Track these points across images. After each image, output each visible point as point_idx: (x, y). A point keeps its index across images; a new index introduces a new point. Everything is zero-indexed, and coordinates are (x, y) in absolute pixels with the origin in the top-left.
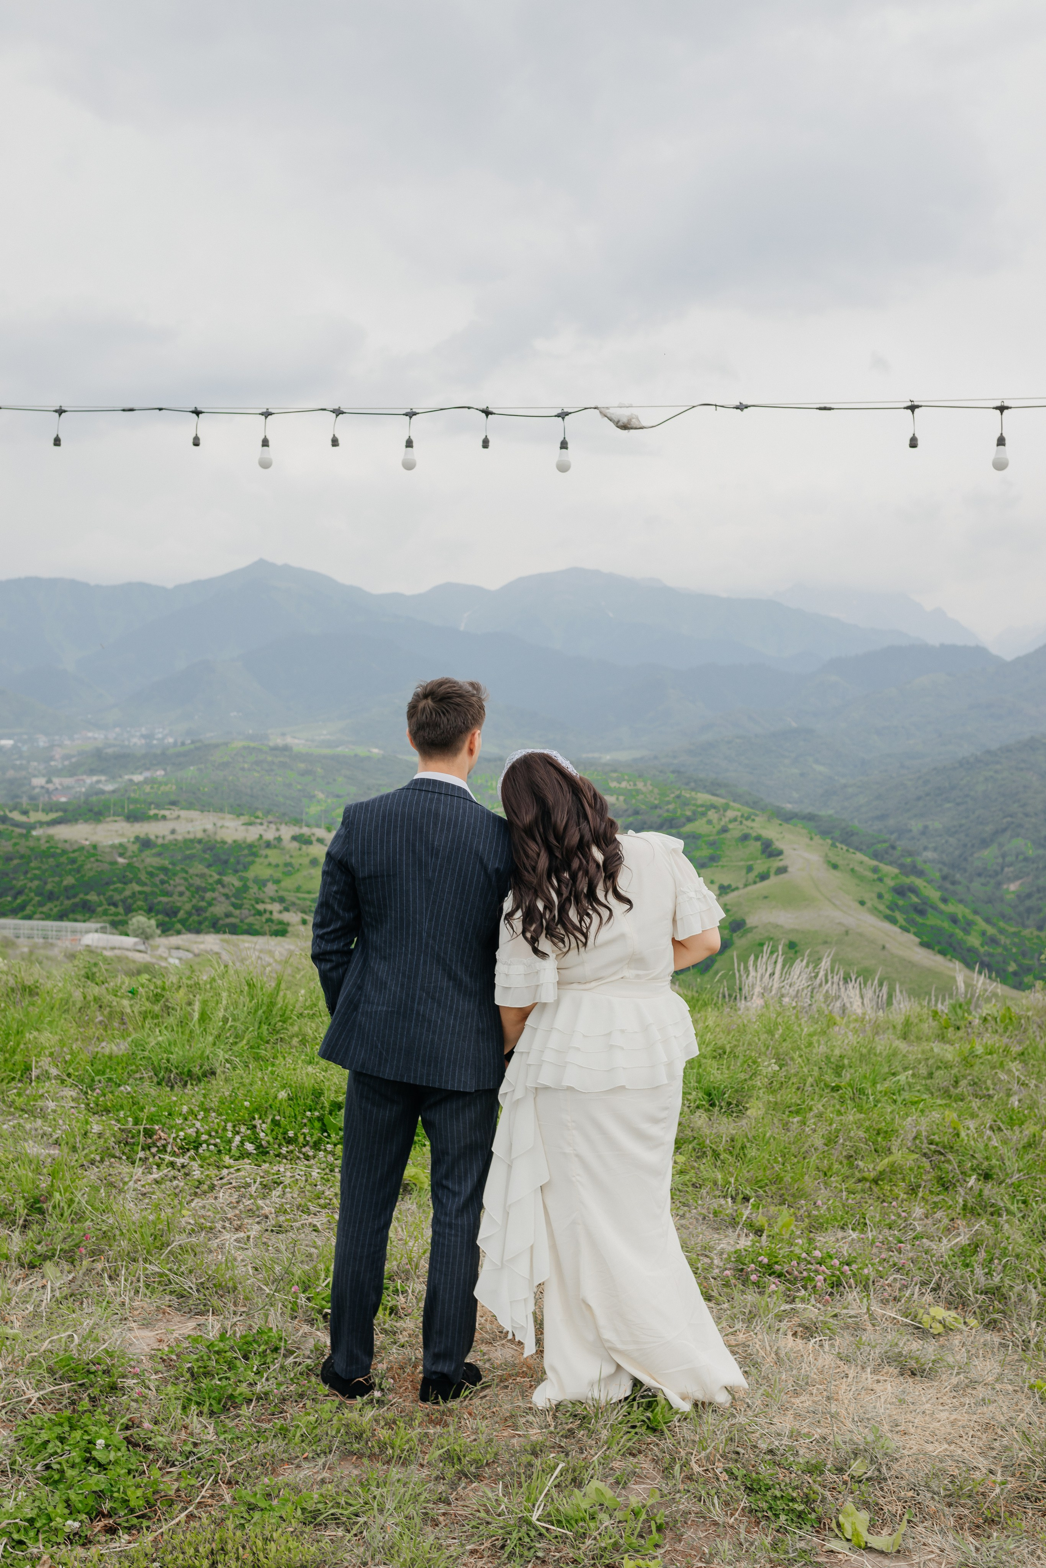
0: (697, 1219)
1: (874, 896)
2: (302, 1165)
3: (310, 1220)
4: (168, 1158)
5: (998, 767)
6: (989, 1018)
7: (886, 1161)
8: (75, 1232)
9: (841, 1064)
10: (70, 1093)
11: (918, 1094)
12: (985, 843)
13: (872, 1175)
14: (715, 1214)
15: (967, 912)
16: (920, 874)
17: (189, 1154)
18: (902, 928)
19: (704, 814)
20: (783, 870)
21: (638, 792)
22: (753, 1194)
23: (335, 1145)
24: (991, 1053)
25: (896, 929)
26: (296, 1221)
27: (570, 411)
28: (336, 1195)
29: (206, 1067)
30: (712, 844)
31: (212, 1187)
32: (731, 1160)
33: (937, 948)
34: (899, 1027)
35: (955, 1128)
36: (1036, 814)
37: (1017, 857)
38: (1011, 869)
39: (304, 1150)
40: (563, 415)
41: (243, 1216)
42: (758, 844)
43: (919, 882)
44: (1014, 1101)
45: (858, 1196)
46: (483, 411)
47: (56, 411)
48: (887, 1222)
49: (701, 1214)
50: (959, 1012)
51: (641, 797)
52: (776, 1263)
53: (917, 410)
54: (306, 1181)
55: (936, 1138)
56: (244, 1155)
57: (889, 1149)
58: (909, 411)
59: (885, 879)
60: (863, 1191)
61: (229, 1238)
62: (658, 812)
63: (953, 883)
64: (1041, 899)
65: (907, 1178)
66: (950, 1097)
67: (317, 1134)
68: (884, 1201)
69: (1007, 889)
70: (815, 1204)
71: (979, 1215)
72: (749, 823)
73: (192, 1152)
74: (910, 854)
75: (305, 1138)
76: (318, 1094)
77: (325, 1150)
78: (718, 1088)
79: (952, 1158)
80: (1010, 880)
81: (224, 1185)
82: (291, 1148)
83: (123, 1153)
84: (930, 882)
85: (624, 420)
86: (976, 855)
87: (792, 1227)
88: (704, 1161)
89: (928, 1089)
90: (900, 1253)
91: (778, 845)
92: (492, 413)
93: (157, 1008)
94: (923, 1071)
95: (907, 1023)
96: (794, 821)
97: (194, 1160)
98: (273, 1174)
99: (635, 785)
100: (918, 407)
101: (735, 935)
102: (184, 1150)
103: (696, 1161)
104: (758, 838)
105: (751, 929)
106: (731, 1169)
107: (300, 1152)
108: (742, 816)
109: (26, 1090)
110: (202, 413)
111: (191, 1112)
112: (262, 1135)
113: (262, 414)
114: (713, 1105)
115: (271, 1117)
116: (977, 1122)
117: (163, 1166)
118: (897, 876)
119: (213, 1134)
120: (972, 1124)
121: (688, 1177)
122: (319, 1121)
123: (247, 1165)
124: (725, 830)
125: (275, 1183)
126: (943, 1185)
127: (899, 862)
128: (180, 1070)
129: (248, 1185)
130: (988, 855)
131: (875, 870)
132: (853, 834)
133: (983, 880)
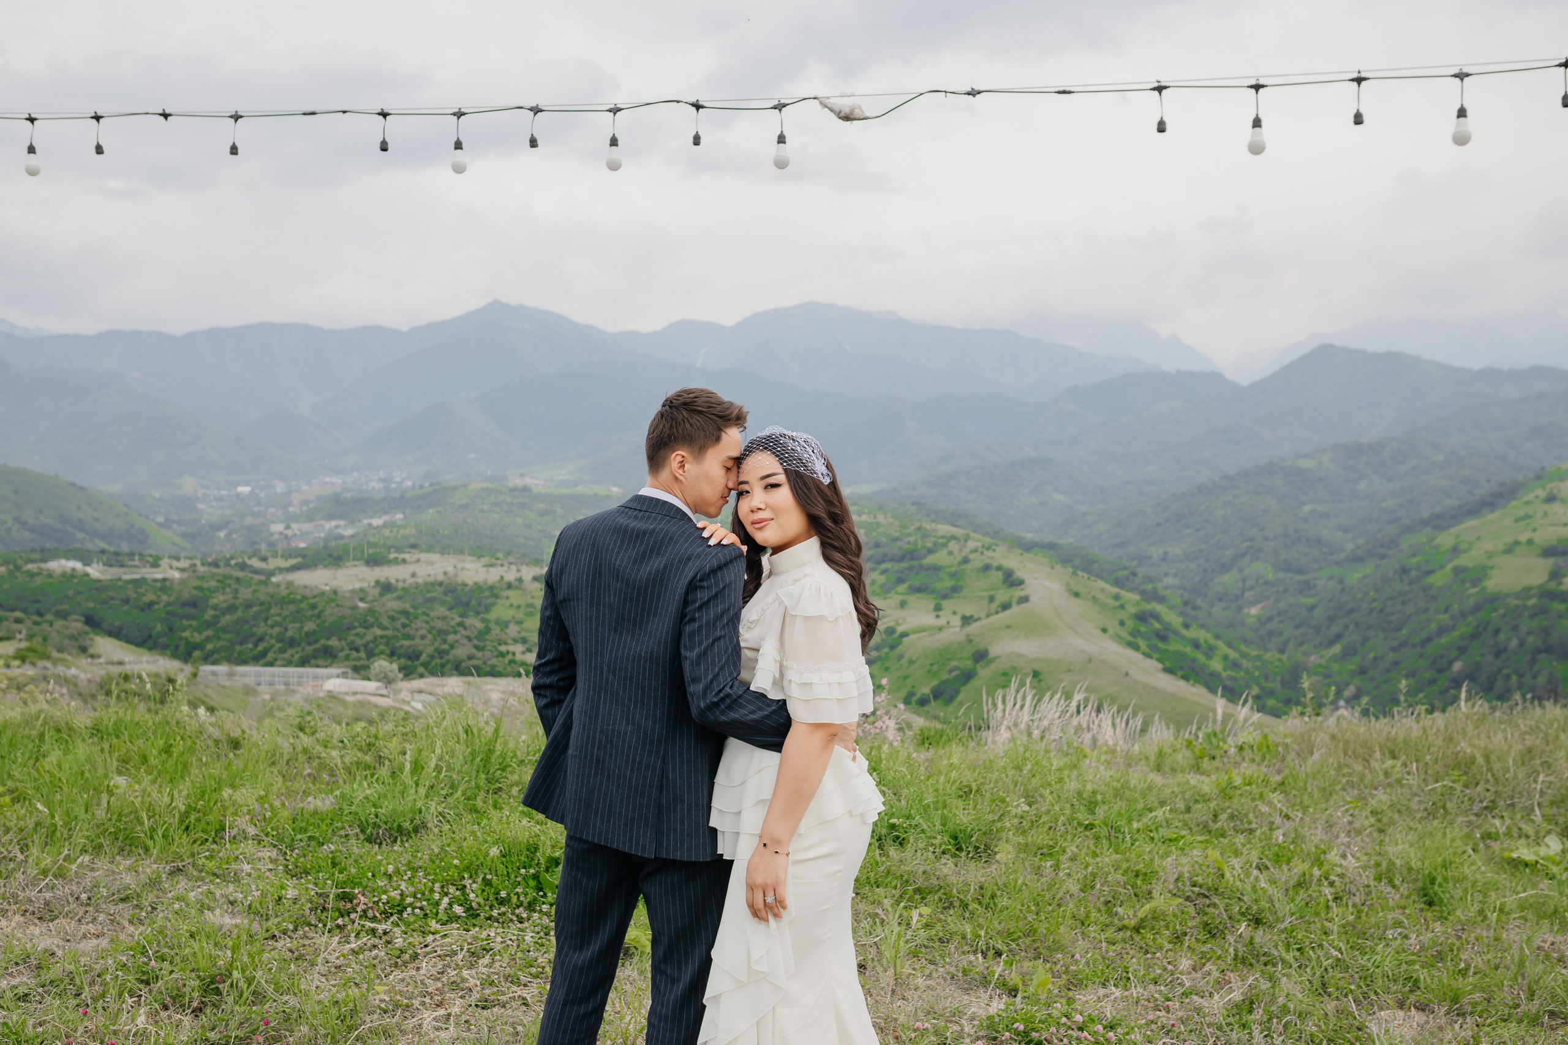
0: (945, 979)
1: (1116, 623)
2: (514, 929)
3: (519, 993)
4: (369, 924)
5: (1236, 492)
6: (1246, 747)
7: (1147, 907)
8: (253, 1016)
9: (1093, 800)
10: (268, 853)
11: (1176, 830)
12: (1225, 568)
13: (1133, 923)
14: (965, 972)
15: (1209, 637)
16: (1161, 600)
17: (392, 919)
18: (1144, 654)
19: (944, 545)
20: (1024, 600)
21: (879, 524)
22: (1006, 948)
23: (551, 905)
24: (1250, 784)
25: (1138, 656)
26: (503, 994)
27: (787, 102)
28: (550, 961)
29: (417, 822)
30: (954, 575)
31: (415, 956)
32: (981, 910)
33: (1180, 673)
34: (1152, 758)
35: (1219, 869)
36: (1275, 538)
37: (1257, 580)
38: (1252, 593)
39: (517, 911)
40: (780, 107)
41: (446, 989)
42: (1000, 574)
43: (1159, 608)
44: (1279, 836)
45: (1118, 947)
46: (693, 105)
47: (231, 117)
48: (1152, 976)
49: (948, 973)
50: (1214, 740)
51: (881, 530)
52: (1033, 1029)
53: (1164, 92)
54: (518, 946)
55: (1200, 880)
56: (453, 918)
57: (1150, 893)
58: (1156, 93)
59: (1127, 606)
60: (1124, 941)
61: (428, 1017)
62: (899, 544)
63: (1195, 608)
64: (1281, 622)
65: (1171, 926)
66: (1210, 832)
67: (532, 894)
68: (1147, 952)
69: (1248, 613)
70: (1073, 956)
71: (1251, 965)
72: (990, 553)
73: (395, 918)
74: (1151, 580)
75: (518, 898)
76: (533, 849)
77: (541, 911)
78: (965, 831)
79: (1217, 901)
80: (1251, 604)
81: (428, 954)
82: (503, 909)
83: (320, 920)
84: (1171, 608)
85: (846, 110)
86: (1217, 580)
87: (1050, 986)
88: (951, 912)
89: (1186, 825)
90: (1168, 1012)
91: (1020, 574)
92: (703, 107)
93: (368, 758)
94: (1180, 805)
95: (1160, 754)
96: (1035, 550)
97: (398, 925)
98: (483, 940)
99: (875, 518)
100: (1165, 87)
101: (978, 665)
102: (387, 915)
103: (942, 913)
104: (999, 568)
105: (995, 658)
106: (981, 920)
107: (513, 914)
108: (983, 546)
109: (219, 852)
110: (389, 114)
111: (397, 871)
112: (472, 896)
113: (454, 114)
114: (959, 849)
115: (482, 876)
116: (1243, 859)
117: (363, 934)
118: (1138, 603)
119: (419, 896)
120: (1237, 863)
121: (934, 932)
122: (534, 879)
123: (454, 931)
124: (966, 561)
125: (484, 949)
126: (1210, 932)
127: (1140, 589)
128: (389, 825)
129: (455, 953)
130: (1228, 580)
131: (1117, 597)
132: (1093, 562)
133: (1223, 604)
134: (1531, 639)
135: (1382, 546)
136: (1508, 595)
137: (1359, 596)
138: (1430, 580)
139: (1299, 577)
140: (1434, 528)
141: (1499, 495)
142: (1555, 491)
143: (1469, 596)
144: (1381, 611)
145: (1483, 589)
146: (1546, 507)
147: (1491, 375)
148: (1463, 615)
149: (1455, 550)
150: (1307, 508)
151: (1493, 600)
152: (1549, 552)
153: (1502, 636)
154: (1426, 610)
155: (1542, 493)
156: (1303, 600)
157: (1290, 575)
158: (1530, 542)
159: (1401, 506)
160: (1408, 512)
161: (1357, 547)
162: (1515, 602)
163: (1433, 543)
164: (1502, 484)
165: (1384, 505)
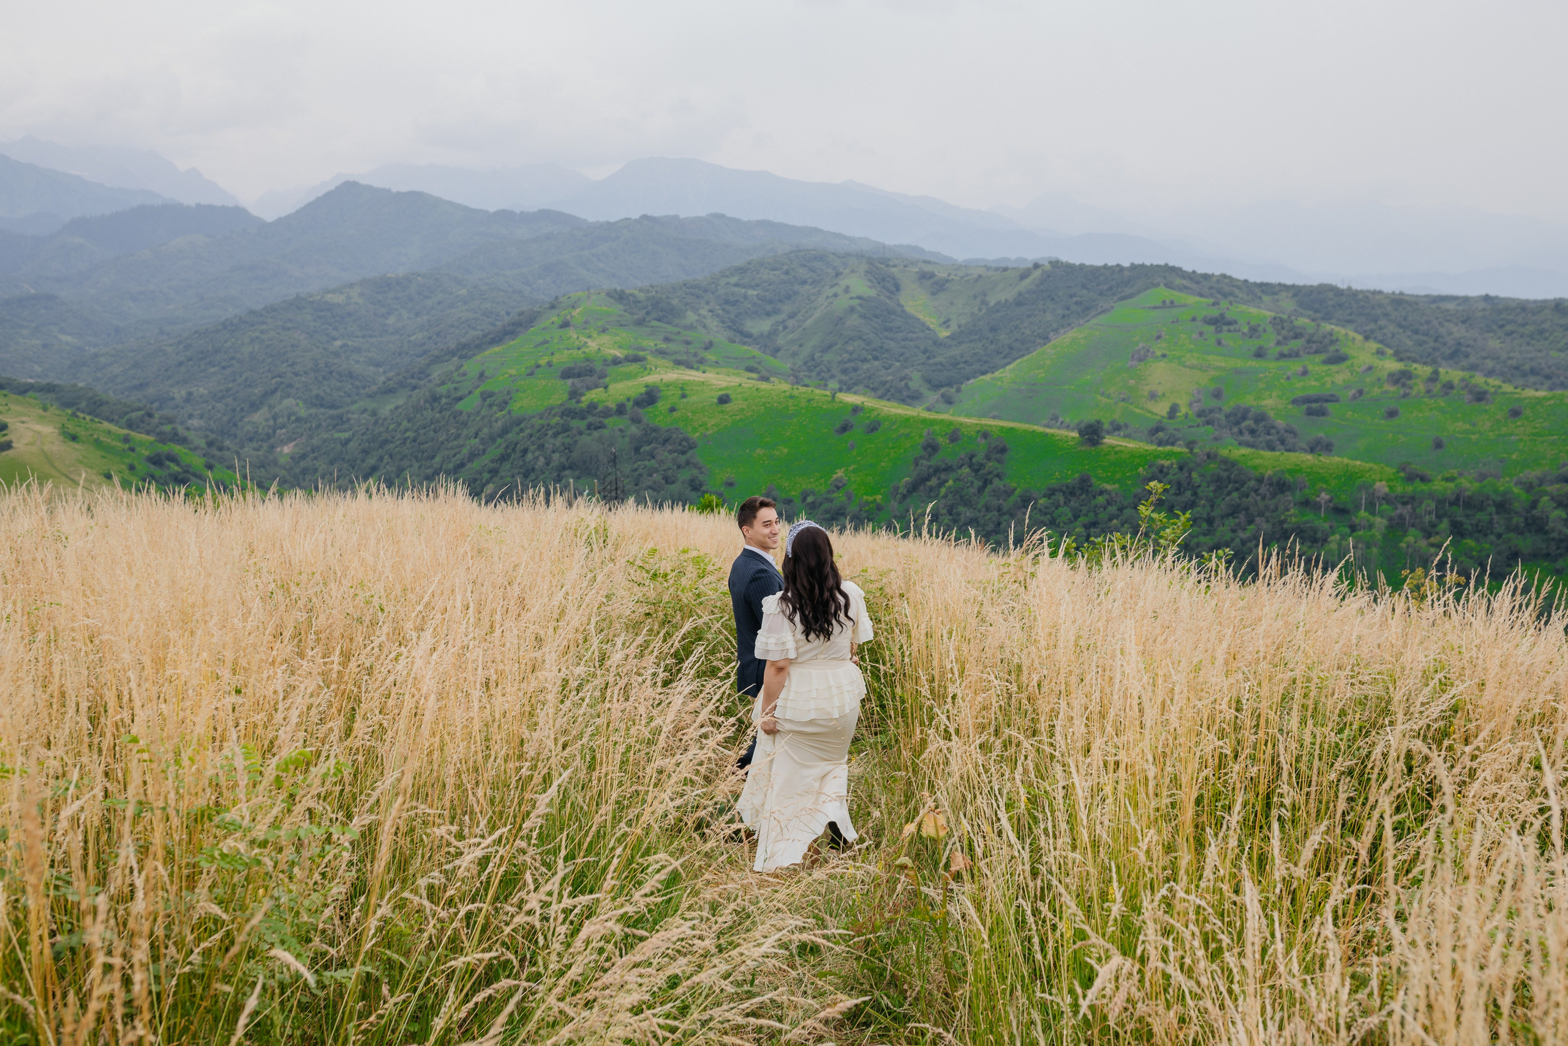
1: (124, 467)
5: (264, 327)
12: (254, 406)
16: (183, 441)
36: (306, 373)
37: (289, 418)
38: (284, 430)
43: (178, 450)
59: (138, 448)
63: (220, 449)
64: (315, 458)
69: (281, 452)
74: (170, 421)
80: (283, 442)
84: (192, 449)
86: (246, 420)
91: (2, 418)
96: (31, 393)
118: (152, 445)
127: (158, 430)
131: (127, 439)
132: (102, 403)
133: (254, 444)
134: (556, 456)
135: (413, 378)
136: (534, 417)
137: (392, 427)
138: (460, 406)
139: (332, 412)
140: (461, 357)
141: (519, 324)
142: (568, 317)
143: (497, 420)
144: (415, 441)
145: (509, 412)
146: (562, 332)
147: (505, 216)
148: (493, 439)
149: (482, 375)
150: (338, 343)
151: (519, 422)
152: (567, 374)
153: (529, 456)
154: (457, 437)
155: (557, 320)
156: (336, 435)
157: (322, 410)
158: (550, 364)
159: (430, 338)
160: (436, 344)
161: (389, 380)
162: (540, 422)
163: (461, 371)
164: (521, 314)
165: (413, 338)
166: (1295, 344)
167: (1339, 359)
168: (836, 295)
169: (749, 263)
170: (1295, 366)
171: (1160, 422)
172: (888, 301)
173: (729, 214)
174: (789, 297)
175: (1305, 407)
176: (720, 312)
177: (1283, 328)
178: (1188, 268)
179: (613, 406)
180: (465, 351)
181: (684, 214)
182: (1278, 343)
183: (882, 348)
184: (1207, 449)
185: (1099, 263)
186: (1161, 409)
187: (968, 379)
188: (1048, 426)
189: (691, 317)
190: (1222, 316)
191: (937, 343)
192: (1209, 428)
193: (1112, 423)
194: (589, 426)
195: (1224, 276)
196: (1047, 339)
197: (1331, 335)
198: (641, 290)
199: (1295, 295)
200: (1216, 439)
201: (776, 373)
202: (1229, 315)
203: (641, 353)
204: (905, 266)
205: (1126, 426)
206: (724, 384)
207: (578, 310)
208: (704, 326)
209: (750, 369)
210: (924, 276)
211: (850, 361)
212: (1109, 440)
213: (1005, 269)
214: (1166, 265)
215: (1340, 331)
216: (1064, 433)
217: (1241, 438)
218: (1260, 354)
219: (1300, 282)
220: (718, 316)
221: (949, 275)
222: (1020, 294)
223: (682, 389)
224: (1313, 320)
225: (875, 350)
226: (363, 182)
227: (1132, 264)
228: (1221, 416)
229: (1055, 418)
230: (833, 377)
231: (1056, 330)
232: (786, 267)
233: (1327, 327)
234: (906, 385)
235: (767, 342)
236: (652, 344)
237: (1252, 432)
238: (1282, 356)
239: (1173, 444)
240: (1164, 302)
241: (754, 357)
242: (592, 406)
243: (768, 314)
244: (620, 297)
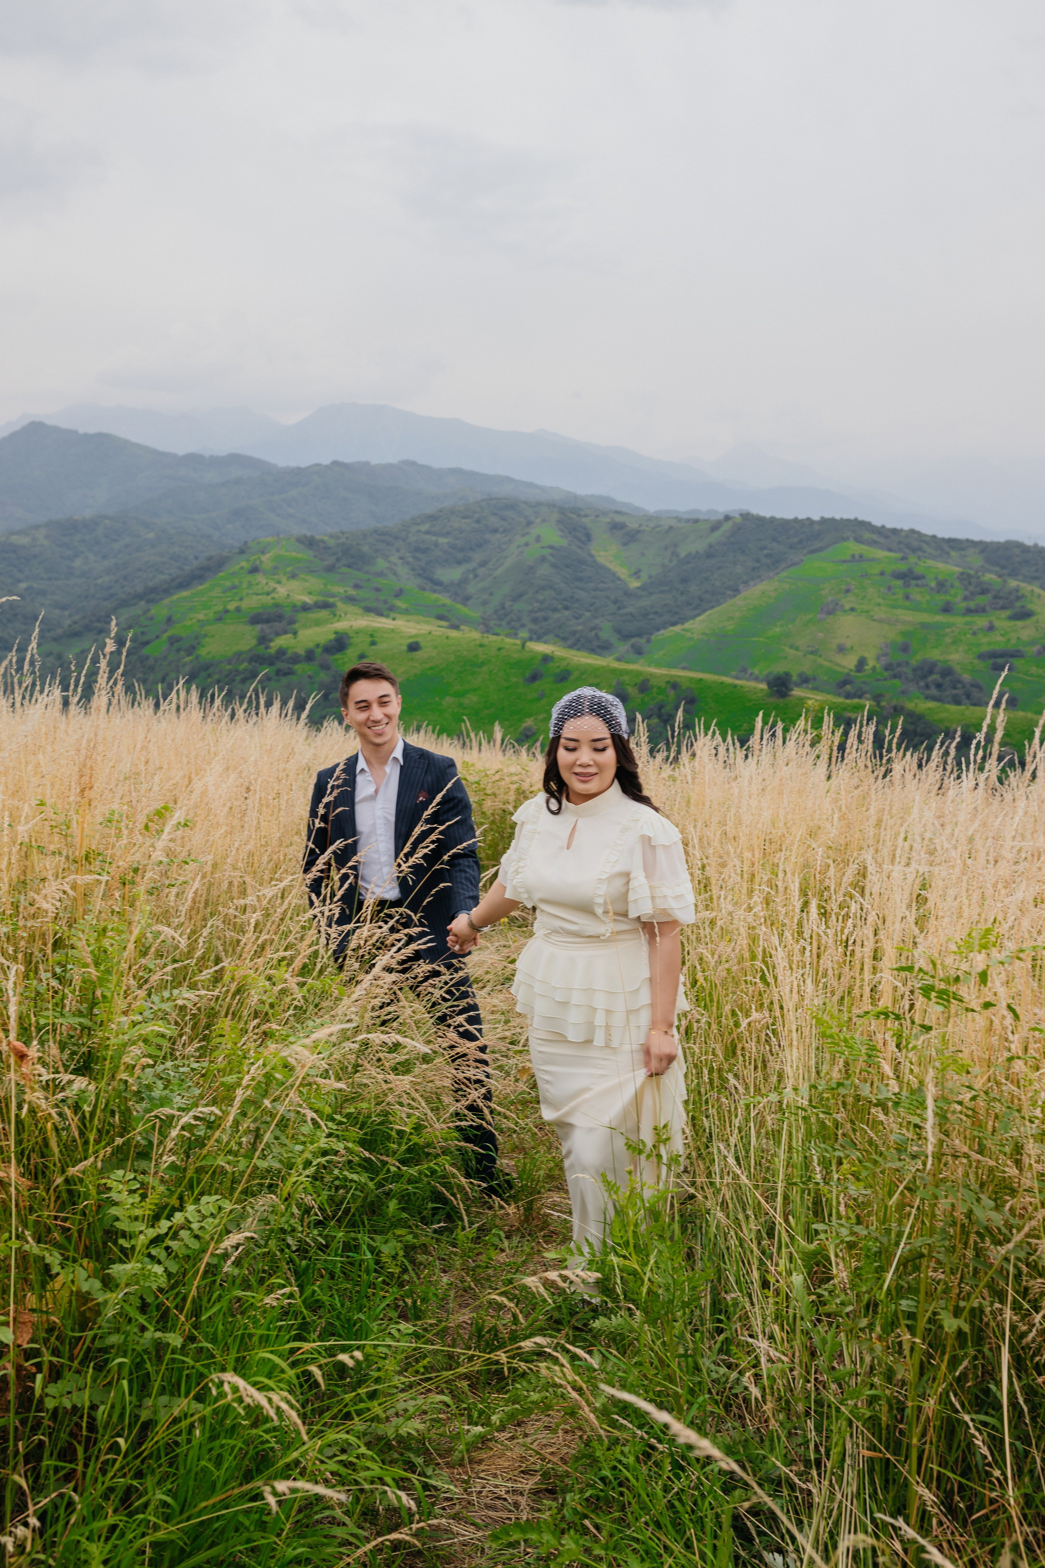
135: (99, 621)
136: (221, 662)
138: (146, 650)
140: (148, 601)
141: (207, 569)
142: (258, 562)
143: (184, 665)
145: (197, 657)
146: (250, 578)
147: (193, 459)
149: (169, 620)
150: (23, 585)
151: (206, 667)
152: (255, 619)
155: (246, 565)
158: (238, 610)
159: (116, 582)
160: (123, 587)
161: (75, 623)
162: (228, 667)
163: (149, 615)
164: (209, 559)
165: (100, 581)
166: (982, 600)
167: (1025, 615)
168: (527, 544)
169: (440, 511)
170: (981, 621)
171: (848, 675)
172: (579, 551)
173: (421, 461)
174: (480, 546)
175: (990, 662)
176: (411, 560)
177: (970, 584)
178: (877, 522)
179: (302, 652)
180: (152, 595)
181: (376, 459)
182: (965, 599)
183: (572, 597)
184: (894, 702)
185: (789, 516)
186: (849, 662)
187: (658, 630)
188: (737, 678)
189: (381, 564)
190: (910, 571)
191: (628, 594)
192: (897, 682)
193: (800, 675)
194: (278, 673)
195: (913, 531)
196: (736, 591)
197: (1017, 591)
198: (331, 536)
199: (982, 551)
200: (903, 692)
201: (467, 621)
202: (918, 570)
203: (331, 600)
204: (597, 516)
205: (815, 679)
206: (414, 632)
207: (267, 556)
208: (395, 574)
209: (440, 617)
210: (616, 527)
211: (540, 610)
212: (797, 692)
213: (696, 521)
214: (856, 519)
215: (1026, 588)
216: (752, 684)
217: (927, 692)
218: (947, 609)
219: (987, 538)
220: (408, 563)
221: (640, 525)
222: (711, 546)
223: (372, 636)
224: (1000, 576)
225: (565, 599)
226: (50, 422)
227: (822, 518)
228: (908, 670)
229: (744, 670)
230: (523, 626)
231: (746, 583)
232: (477, 516)
233: (1013, 583)
234: (597, 636)
235: (458, 591)
236: (342, 590)
237: (939, 686)
238: (969, 611)
239: (860, 697)
240: (853, 556)
241: (444, 605)
242: (281, 652)
243: (459, 562)
244: (310, 543)
